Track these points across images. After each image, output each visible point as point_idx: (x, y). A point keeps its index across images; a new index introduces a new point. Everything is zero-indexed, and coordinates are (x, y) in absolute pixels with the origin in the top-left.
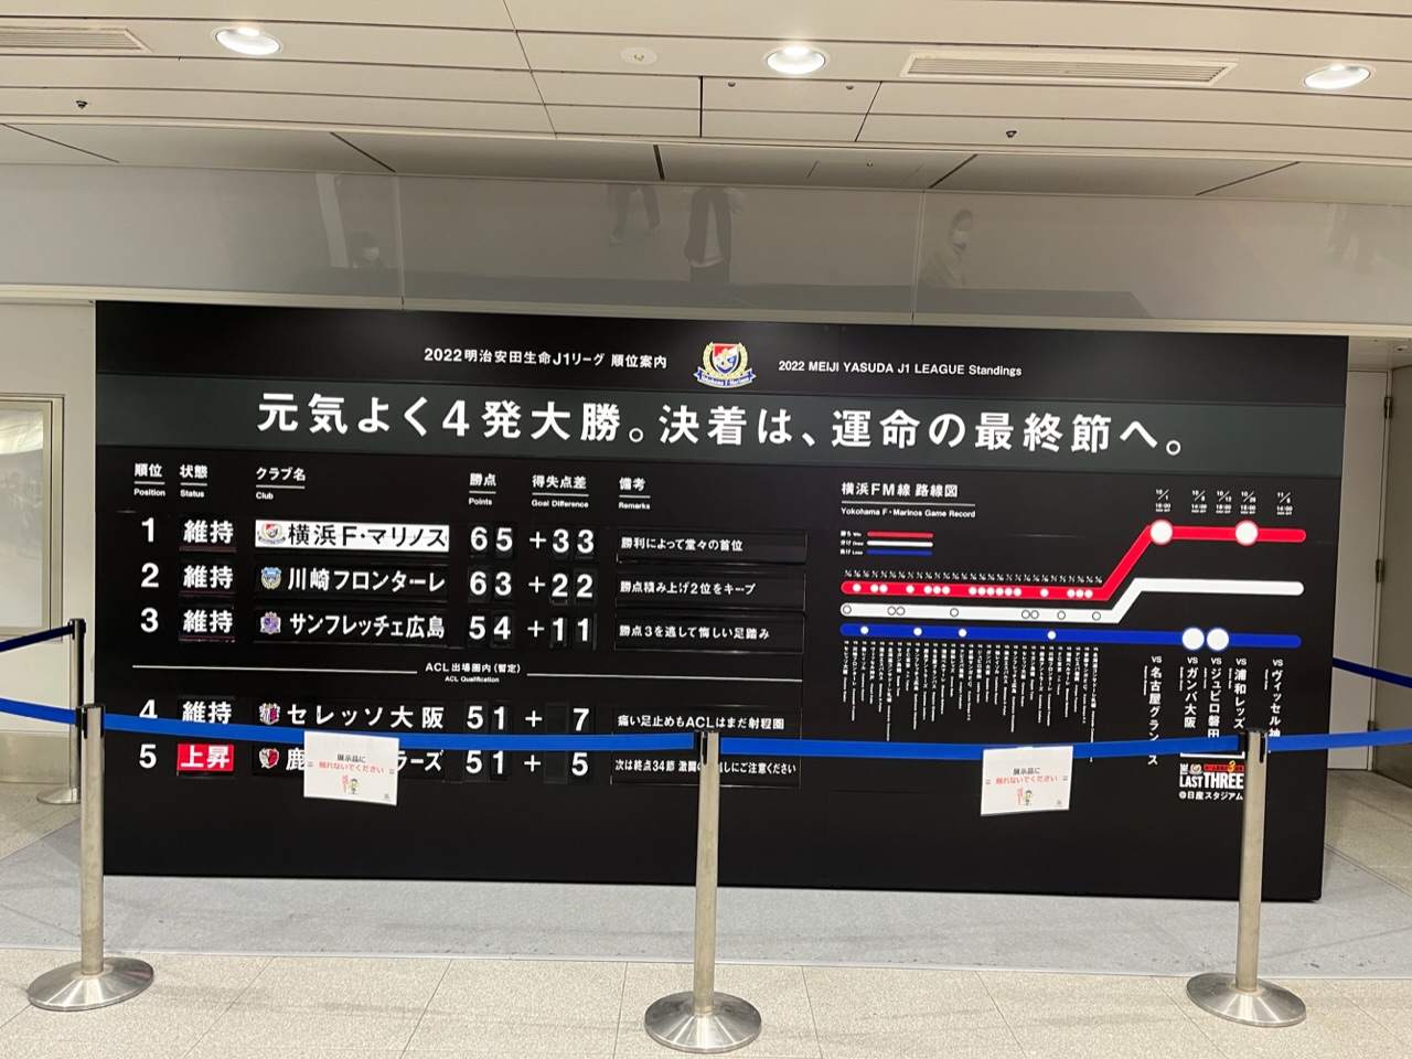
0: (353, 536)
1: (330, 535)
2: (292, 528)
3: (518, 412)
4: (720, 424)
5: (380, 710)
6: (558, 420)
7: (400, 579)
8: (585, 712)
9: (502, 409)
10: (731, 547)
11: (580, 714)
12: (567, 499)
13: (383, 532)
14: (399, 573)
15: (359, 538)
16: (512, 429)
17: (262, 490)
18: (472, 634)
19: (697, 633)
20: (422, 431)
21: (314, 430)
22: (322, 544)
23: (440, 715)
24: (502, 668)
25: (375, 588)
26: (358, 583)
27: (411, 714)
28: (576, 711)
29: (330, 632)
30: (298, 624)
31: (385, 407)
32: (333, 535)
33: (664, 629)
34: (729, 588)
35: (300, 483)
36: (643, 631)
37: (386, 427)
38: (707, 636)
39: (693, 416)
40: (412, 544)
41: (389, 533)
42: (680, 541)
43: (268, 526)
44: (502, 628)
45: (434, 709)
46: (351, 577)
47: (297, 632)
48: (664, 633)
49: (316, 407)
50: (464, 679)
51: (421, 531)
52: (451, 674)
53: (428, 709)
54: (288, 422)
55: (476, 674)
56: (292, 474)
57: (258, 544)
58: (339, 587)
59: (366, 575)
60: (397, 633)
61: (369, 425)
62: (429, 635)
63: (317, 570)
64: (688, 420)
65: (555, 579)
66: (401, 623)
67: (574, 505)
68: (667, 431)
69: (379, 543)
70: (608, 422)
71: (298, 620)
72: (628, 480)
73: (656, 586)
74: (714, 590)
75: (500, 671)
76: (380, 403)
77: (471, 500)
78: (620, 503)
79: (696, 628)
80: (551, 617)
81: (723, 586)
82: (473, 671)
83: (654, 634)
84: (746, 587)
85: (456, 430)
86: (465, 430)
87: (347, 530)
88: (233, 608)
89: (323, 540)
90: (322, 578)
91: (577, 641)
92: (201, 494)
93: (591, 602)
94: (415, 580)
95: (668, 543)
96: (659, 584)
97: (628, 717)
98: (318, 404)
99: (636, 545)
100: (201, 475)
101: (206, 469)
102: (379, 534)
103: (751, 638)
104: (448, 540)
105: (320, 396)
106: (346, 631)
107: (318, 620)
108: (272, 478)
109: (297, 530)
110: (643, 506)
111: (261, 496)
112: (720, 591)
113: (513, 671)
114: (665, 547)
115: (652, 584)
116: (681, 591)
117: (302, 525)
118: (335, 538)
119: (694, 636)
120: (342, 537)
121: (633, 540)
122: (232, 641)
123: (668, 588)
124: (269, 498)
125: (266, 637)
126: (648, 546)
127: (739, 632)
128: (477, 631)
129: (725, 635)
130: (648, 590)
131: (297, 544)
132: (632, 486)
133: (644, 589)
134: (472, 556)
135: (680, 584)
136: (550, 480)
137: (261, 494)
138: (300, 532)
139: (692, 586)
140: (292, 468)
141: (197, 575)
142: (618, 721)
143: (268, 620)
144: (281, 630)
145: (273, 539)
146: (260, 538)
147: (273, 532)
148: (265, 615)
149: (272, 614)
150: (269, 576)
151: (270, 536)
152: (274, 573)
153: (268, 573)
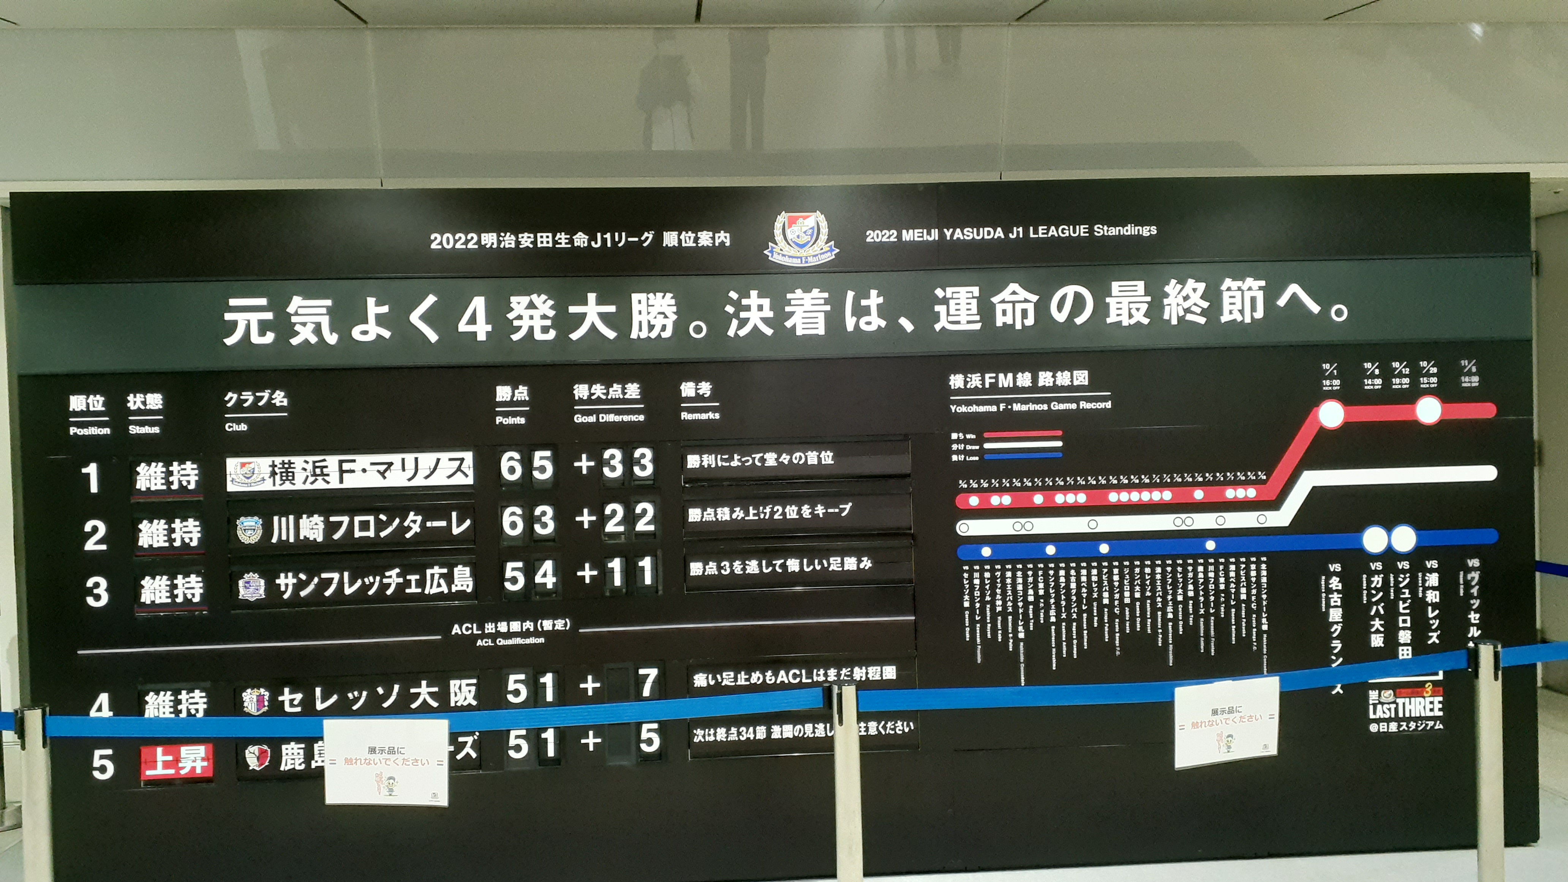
0: (352, 471)
1: (322, 471)
2: (274, 466)
3: (552, 308)
4: (799, 310)
5: (396, 688)
6: (603, 316)
7: (414, 522)
8: (653, 673)
9: (531, 306)
10: (819, 459)
11: (647, 676)
12: (617, 412)
13: (390, 464)
14: (412, 513)
15: (359, 473)
16: (545, 330)
17: (232, 420)
18: (508, 585)
19: (784, 566)
20: (433, 337)
21: (295, 341)
22: (312, 483)
23: (473, 689)
24: (548, 625)
25: (383, 534)
26: (361, 530)
27: (435, 689)
28: (642, 672)
29: (328, 593)
30: (287, 585)
31: (385, 309)
32: (325, 471)
33: (744, 565)
34: (820, 510)
35: (281, 409)
36: (720, 568)
37: (387, 334)
38: (797, 569)
39: (766, 302)
40: (427, 477)
41: (397, 465)
42: (758, 456)
43: (243, 465)
44: (545, 575)
45: (464, 682)
46: (351, 524)
47: (286, 596)
48: (744, 569)
49: (296, 314)
50: (501, 642)
51: (438, 460)
52: (483, 636)
53: (457, 682)
54: (262, 333)
55: (516, 635)
56: (270, 399)
57: (231, 488)
58: (336, 536)
59: (371, 519)
60: (413, 590)
61: (365, 333)
62: (454, 589)
63: (308, 517)
64: (760, 308)
65: (608, 510)
66: (418, 577)
67: (626, 418)
68: (735, 323)
69: (385, 478)
70: (663, 316)
71: (287, 581)
72: (691, 385)
73: (732, 512)
74: (802, 512)
75: (545, 629)
76: (378, 304)
77: (499, 420)
78: (682, 413)
79: (783, 561)
80: (606, 558)
81: (813, 507)
82: (511, 631)
83: (732, 571)
84: (841, 506)
85: (474, 334)
86: (487, 333)
87: (344, 464)
88: (203, 571)
89: (314, 478)
90: (315, 527)
91: (639, 585)
92: (156, 430)
93: (653, 537)
94: (433, 522)
95: (743, 459)
96: (735, 509)
97: (706, 675)
98: (299, 309)
99: (705, 464)
100: (155, 405)
101: (161, 397)
102: (385, 466)
103: (851, 569)
104: (472, 469)
105: (302, 298)
106: (348, 591)
107: (312, 580)
108: (245, 405)
109: (280, 468)
110: (711, 415)
111: (232, 427)
112: (810, 513)
113: (562, 627)
114: (740, 464)
115: (726, 510)
116: (762, 516)
117: (286, 461)
118: (328, 475)
119: (780, 571)
120: (337, 474)
121: (701, 457)
122: (204, 612)
123: (747, 513)
124: (243, 429)
125: (247, 604)
126: (720, 464)
127: (835, 562)
128: (514, 581)
129: (818, 568)
130: (722, 518)
131: (281, 485)
132: (696, 392)
133: (717, 517)
134: (504, 489)
135: (761, 508)
136: (596, 389)
137: (231, 425)
138: (284, 470)
139: (775, 509)
140: (269, 391)
141: (155, 531)
142: (694, 681)
143: (248, 582)
144: (265, 595)
145: (249, 481)
146: (232, 481)
147: (248, 472)
148: (244, 577)
149: (254, 576)
150: (247, 528)
151: (245, 477)
152: (253, 524)
153: (245, 524)
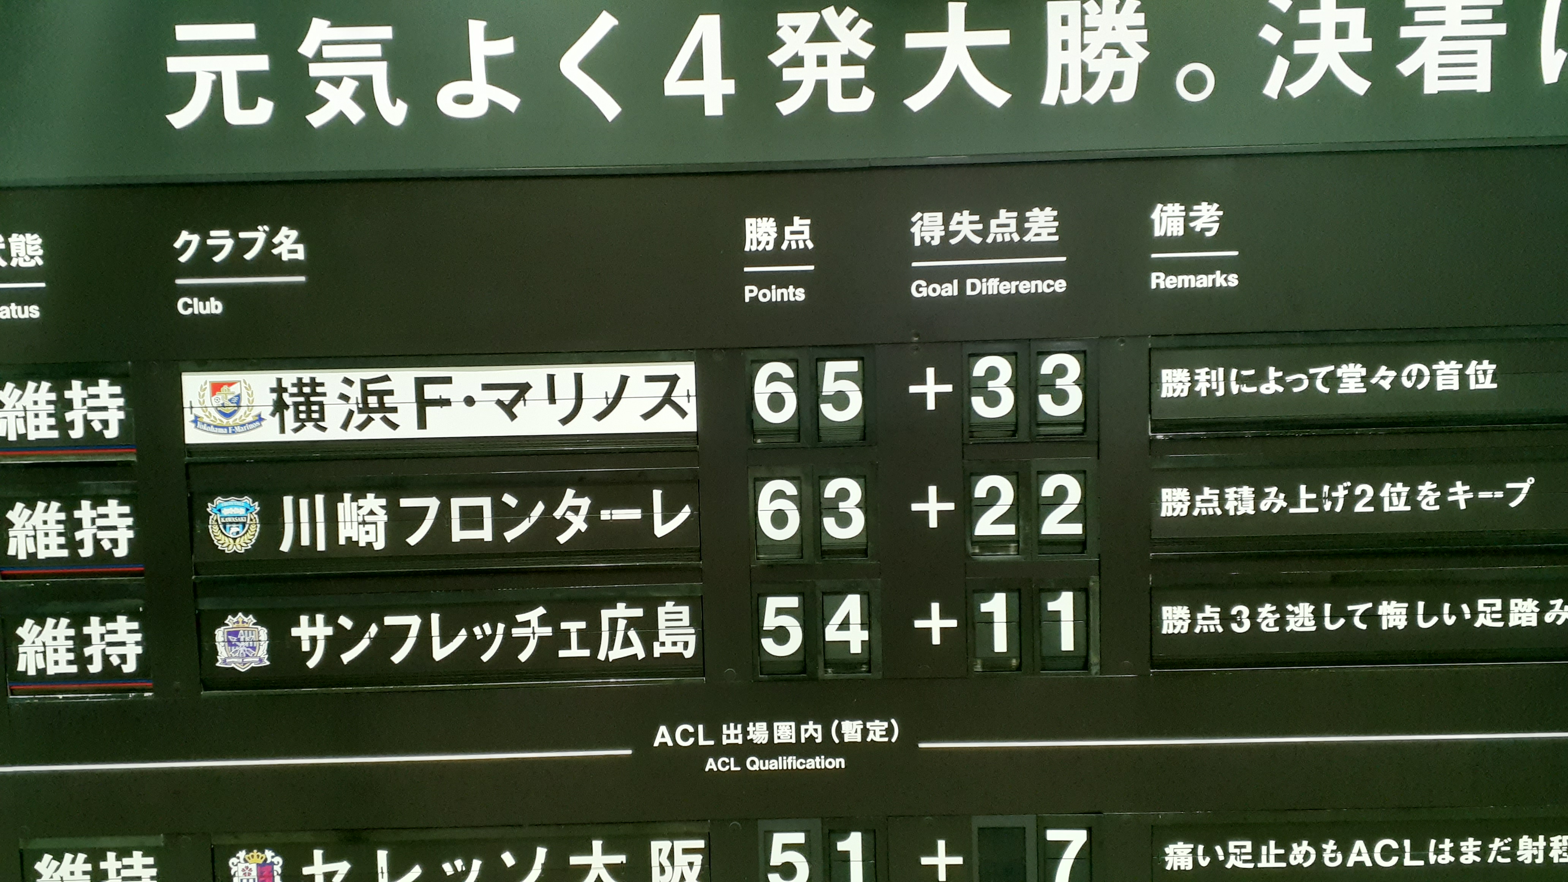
0: (446, 402)
1: (381, 402)
2: (280, 390)
3: (867, 38)
4: (1432, 35)
5: (541, 853)
6: (978, 54)
7: (576, 510)
8: (1077, 838)
9: (822, 34)
10: (1463, 378)
11: (1063, 845)
12: (1006, 273)
13: (523, 389)
14: (570, 492)
15: (458, 406)
16: (851, 89)
17: (190, 291)
18: (769, 645)
19: (1372, 617)
20: (610, 108)
21: (318, 119)
22: (361, 427)
23: (698, 859)
24: (851, 730)
25: (510, 535)
26: (464, 526)
27: (620, 859)
28: (1053, 835)
29: (398, 658)
30: (313, 640)
31: (505, 46)
32: (388, 400)
33: (1282, 612)
34: (1460, 493)
35: (293, 267)
36: (1227, 620)
37: (510, 102)
38: (1402, 624)
39: (1356, 17)
40: (600, 417)
41: (539, 390)
42: (1323, 371)
43: (216, 388)
44: (845, 625)
45: (680, 845)
46: (444, 512)
47: (312, 663)
48: (1281, 622)
49: (319, 57)
50: (756, 764)
51: (624, 380)
52: (719, 751)
53: (666, 845)
54: (247, 102)
55: (785, 749)
56: (269, 245)
57: (193, 436)
58: (413, 540)
59: (485, 503)
60: (574, 651)
61: (464, 100)
62: (658, 651)
63: (354, 499)
64: (1342, 31)
65: (981, 490)
66: (582, 625)
67: (1026, 287)
68: (1281, 65)
69: (513, 416)
70: (1117, 52)
71: (313, 631)
72: (1175, 209)
73: (1259, 496)
74: (1419, 498)
75: (847, 739)
76: (491, 35)
77: (750, 292)
78: (1154, 275)
79: (1370, 605)
80: (974, 591)
81: (1443, 487)
82: (776, 741)
83: (1255, 625)
84: (1509, 486)
85: (699, 100)
86: (726, 98)
87: (427, 388)
88: (141, 609)
89: (364, 417)
90: (368, 519)
91: (1046, 652)
92: (33, 312)
93: (1079, 549)
94: (614, 512)
95: (1289, 379)
96: (1267, 490)
97: (1192, 846)
98: (324, 47)
99: (1202, 388)
100: (28, 258)
101: (40, 241)
102: (513, 393)
103: (1524, 625)
104: (693, 400)
105: (328, 23)
106: (439, 653)
107: (366, 629)
108: (217, 259)
109: (292, 395)
110: (1219, 279)
111: (192, 306)
112: (1437, 502)
113: (881, 736)
114: (1281, 389)
115: (1247, 492)
116: (1327, 506)
117: (306, 380)
118: (394, 410)
119: (1363, 627)
120: (414, 407)
121: (1192, 374)
122: (146, 694)
123: (1293, 499)
124: (214, 311)
125: (232, 679)
126: (1235, 388)
127: (1488, 609)
128: (781, 635)
129: (1450, 621)
130: (1236, 508)
131: (296, 430)
132: (1186, 227)
133: (1227, 507)
134: (759, 441)
135: (1326, 488)
136: (960, 223)
137: (189, 301)
138: (302, 399)
139: (1358, 491)
140: (266, 228)
141: (40, 526)
142: (1167, 859)
143: (235, 634)
144: (268, 659)
145: (231, 421)
146: (195, 421)
147: (228, 403)
148: (226, 622)
149: (246, 619)
150: (229, 520)
151: (221, 413)
152: (242, 511)
153: (225, 512)
